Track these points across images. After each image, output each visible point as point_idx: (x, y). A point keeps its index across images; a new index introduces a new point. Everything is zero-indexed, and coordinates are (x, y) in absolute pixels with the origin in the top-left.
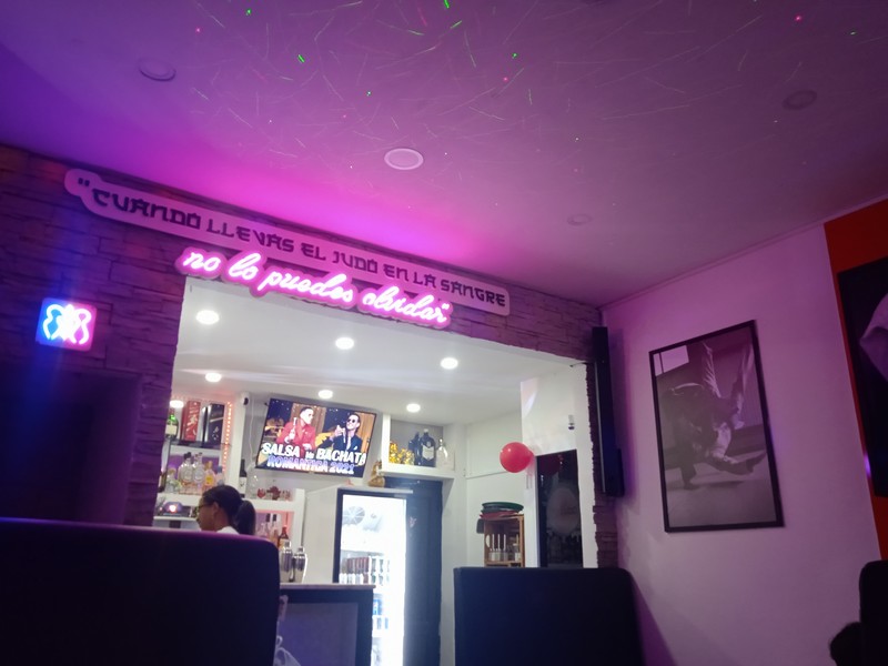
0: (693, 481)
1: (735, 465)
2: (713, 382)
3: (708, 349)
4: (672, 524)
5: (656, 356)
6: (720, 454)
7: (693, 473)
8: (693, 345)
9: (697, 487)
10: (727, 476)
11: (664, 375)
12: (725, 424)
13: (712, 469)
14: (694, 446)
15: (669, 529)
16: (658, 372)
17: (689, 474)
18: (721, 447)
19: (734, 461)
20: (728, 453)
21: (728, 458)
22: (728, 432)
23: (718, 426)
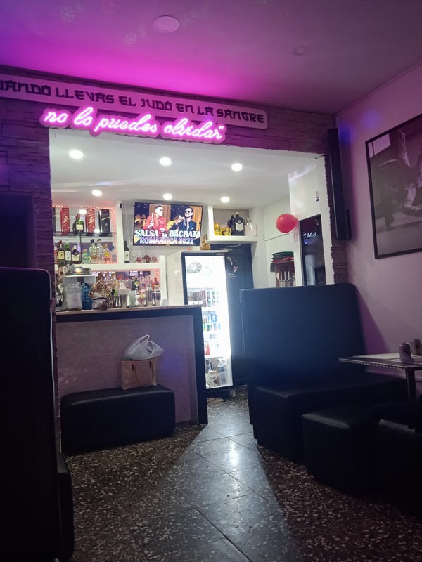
0: (393, 225)
1: (418, 211)
2: (405, 157)
3: (403, 134)
4: (379, 253)
5: (370, 144)
6: (409, 205)
7: (393, 220)
8: (393, 133)
9: (395, 228)
10: (414, 219)
11: (375, 156)
12: (412, 185)
13: (404, 216)
14: (393, 202)
15: (377, 256)
16: (371, 155)
17: (390, 220)
18: (410, 200)
19: (417, 208)
20: (414, 204)
21: (414, 207)
22: (414, 190)
23: (408, 187)
